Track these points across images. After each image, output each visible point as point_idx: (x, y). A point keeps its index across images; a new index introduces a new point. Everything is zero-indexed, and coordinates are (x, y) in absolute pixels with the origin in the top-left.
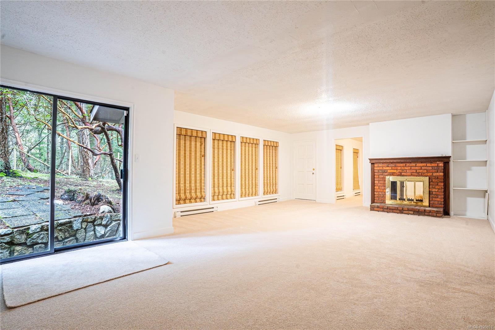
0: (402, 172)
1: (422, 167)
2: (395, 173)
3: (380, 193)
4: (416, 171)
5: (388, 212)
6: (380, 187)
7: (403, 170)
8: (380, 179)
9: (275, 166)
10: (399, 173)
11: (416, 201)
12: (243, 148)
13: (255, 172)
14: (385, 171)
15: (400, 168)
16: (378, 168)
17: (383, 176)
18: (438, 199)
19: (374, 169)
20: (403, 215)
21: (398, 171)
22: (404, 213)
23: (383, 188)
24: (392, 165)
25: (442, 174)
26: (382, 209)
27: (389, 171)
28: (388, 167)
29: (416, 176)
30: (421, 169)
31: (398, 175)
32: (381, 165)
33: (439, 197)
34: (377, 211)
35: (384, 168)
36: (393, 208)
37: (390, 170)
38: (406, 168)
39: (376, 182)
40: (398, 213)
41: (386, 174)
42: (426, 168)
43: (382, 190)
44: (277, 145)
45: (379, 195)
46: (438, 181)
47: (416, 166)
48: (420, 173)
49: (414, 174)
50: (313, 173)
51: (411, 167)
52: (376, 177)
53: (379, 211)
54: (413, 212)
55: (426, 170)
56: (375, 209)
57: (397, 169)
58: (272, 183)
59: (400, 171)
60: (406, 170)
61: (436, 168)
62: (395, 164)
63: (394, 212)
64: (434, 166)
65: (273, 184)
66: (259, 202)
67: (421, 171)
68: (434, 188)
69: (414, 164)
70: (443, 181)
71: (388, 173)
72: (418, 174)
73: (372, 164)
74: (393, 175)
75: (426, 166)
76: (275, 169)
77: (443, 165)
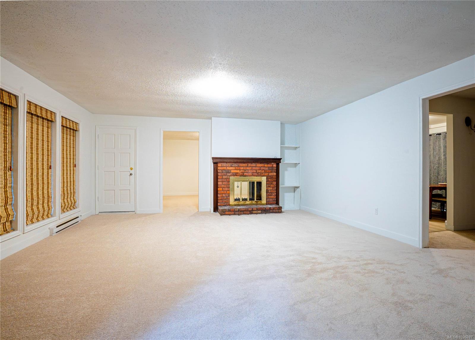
0: (244, 173)
1: (261, 168)
2: (238, 173)
3: (224, 195)
4: (256, 171)
5: (239, 215)
6: (223, 188)
7: (245, 170)
8: (224, 180)
9: (73, 162)
10: (242, 174)
11: (257, 200)
12: (35, 126)
13: (48, 174)
14: (228, 171)
15: (242, 168)
16: (222, 168)
17: (226, 177)
18: (272, 197)
19: (217, 169)
20: (252, 215)
21: (241, 171)
22: (253, 213)
23: (226, 189)
24: (236, 165)
25: (275, 174)
26: (233, 213)
27: (232, 171)
28: (232, 167)
29: (256, 176)
30: (260, 170)
31: (241, 176)
32: (224, 164)
33: (273, 194)
34: (228, 215)
35: (228, 168)
36: (244, 210)
37: (234, 170)
38: (248, 168)
39: (219, 183)
40: (248, 214)
41: (229, 174)
42: (264, 168)
43: (226, 192)
44: (77, 128)
45: (223, 197)
46: (272, 181)
47: (256, 167)
48: (260, 173)
49: (254, 174)
50: (131, 174)
51: (252, 167)
52: (219, 177)
53: (230, 215)
54: (261, 211)
55: (264, 171)
56: (227, 213)
57: (240, 170)
58: (69, 192)
59: (243, 171)
60: (248, 170)
61: (271, 168)
62: (238, 164)
63: (245, 214)
64: (270, 167)
65: (71, 193)
66: (57, 227)
67: (259, 171)
68: (270, 187)
69: (254, 165)
70: (275, 180)
71: (232, 173)
72: (258, 174)
73: (214, 163)
74: (236, 175)
75: (264, 167)
76: (73, 168)
77: (276, 166)
